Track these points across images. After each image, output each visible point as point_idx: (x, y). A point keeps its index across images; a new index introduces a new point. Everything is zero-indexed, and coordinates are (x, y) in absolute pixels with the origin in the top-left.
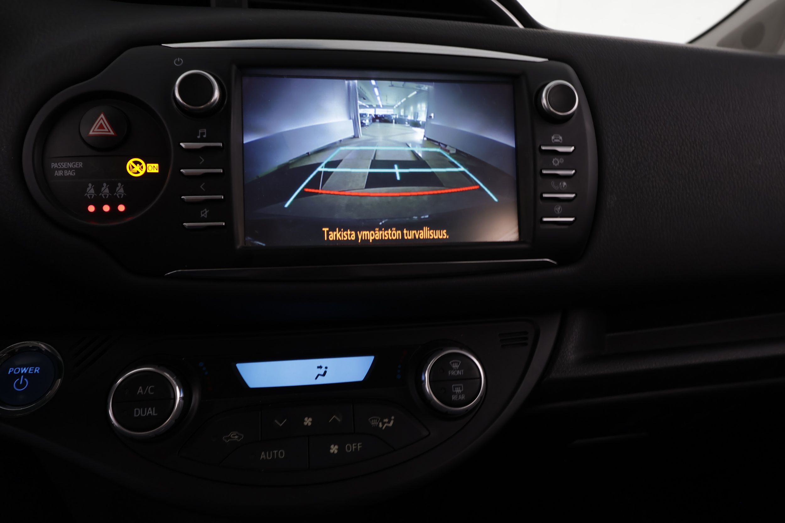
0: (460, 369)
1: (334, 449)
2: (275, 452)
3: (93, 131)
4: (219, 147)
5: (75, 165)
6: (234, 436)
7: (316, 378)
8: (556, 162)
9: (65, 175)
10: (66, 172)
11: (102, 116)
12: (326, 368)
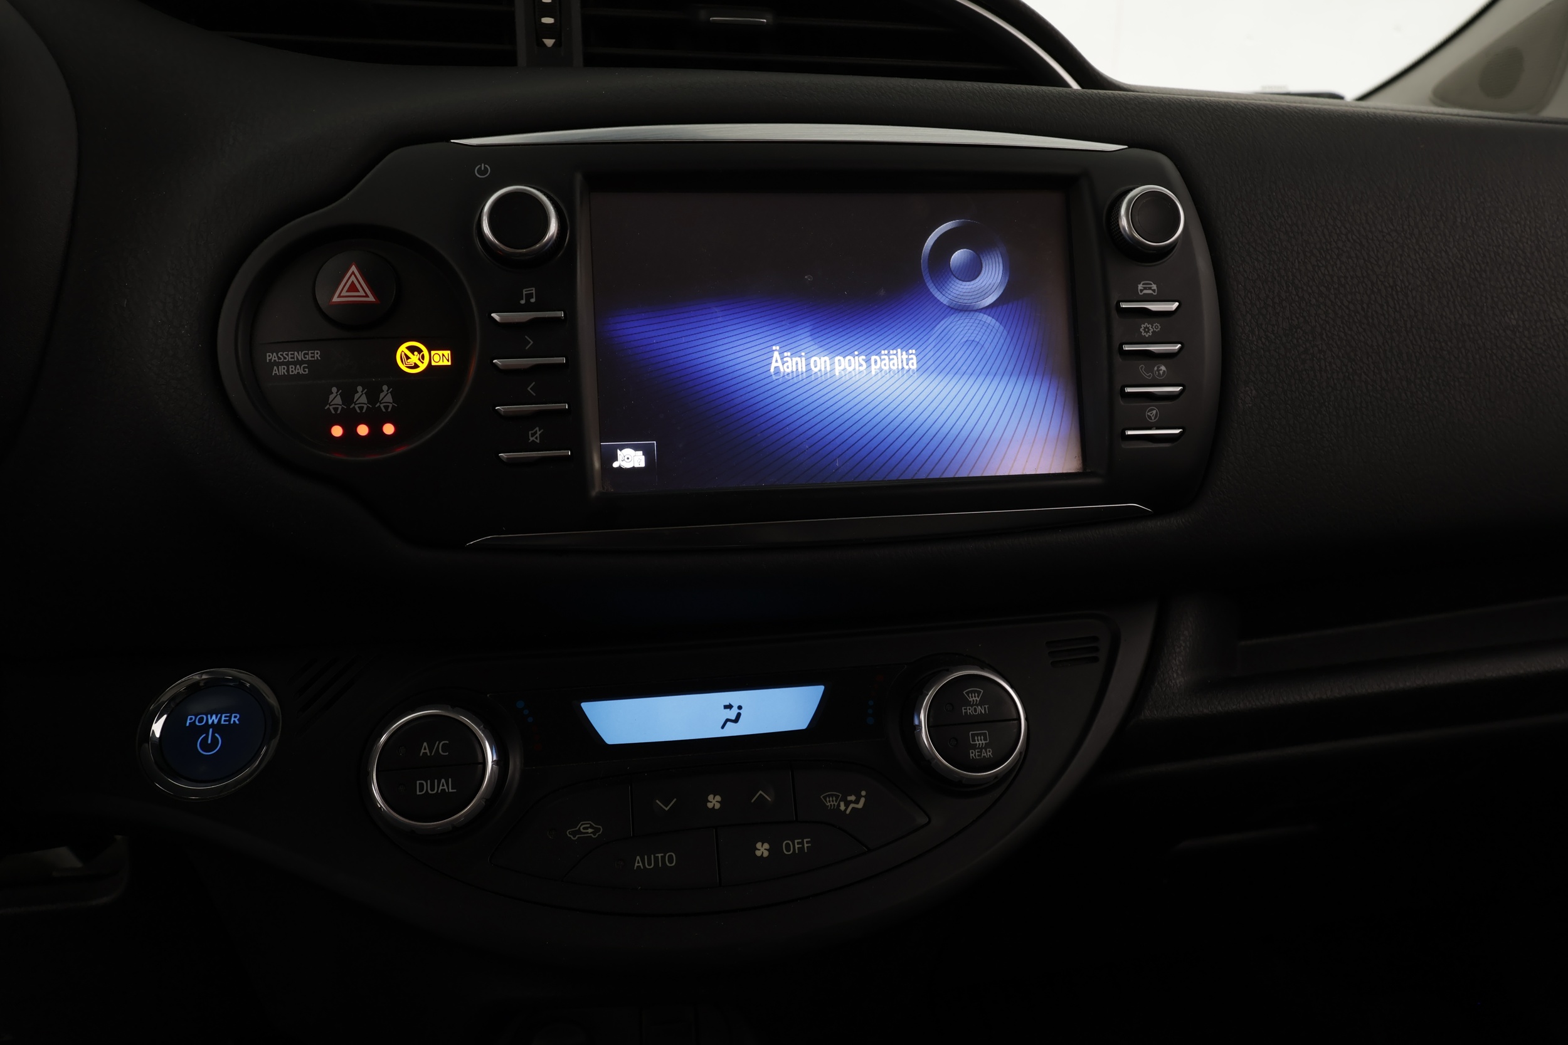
0: (981, 703)
1: (762, 850)
2: (660, 855)
3: (339, 296)
4: (558, 319)
5: (307, 356)
6: (586, 829)
7: (723, 727)
8: (1147, 330)
9: (291, 373)
10: (292, 368)
11: (353, 268)
12: (740, 708)
